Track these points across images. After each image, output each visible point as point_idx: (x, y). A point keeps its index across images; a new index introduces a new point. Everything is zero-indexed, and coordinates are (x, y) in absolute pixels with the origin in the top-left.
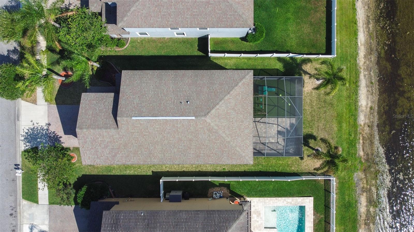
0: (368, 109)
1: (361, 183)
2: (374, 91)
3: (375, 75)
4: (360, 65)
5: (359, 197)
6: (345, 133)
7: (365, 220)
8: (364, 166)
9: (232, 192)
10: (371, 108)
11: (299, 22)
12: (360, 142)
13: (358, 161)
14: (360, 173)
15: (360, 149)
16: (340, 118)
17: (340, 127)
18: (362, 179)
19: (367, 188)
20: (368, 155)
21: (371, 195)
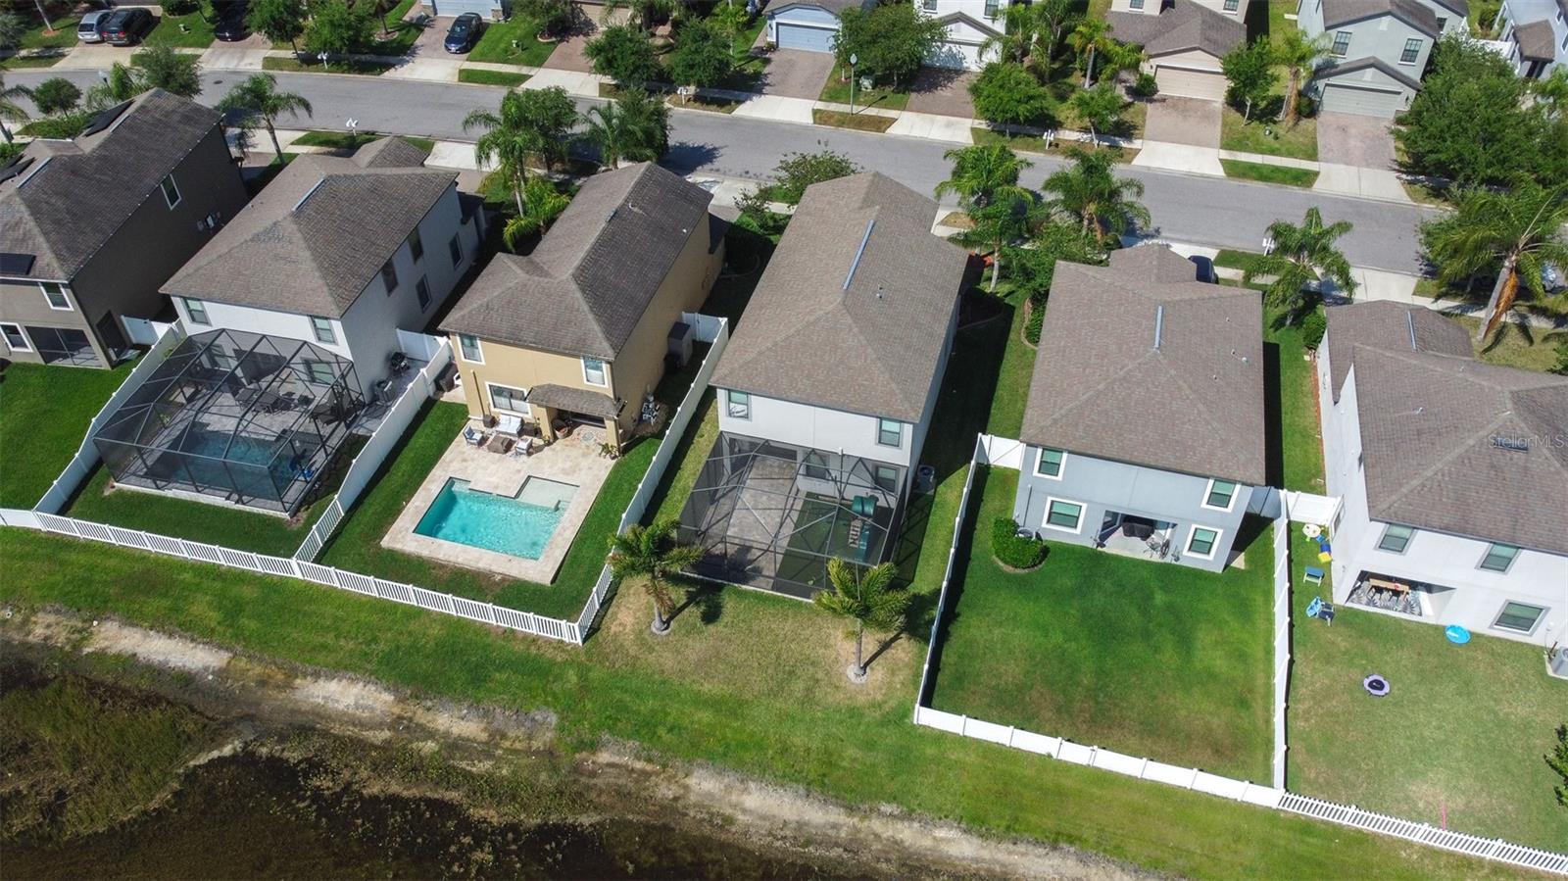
0: (728, 811)
1: (521, 732)
2: (779, 843)
3: (830, 859)
4: (874, 815)
5: (486, 713)
6: (683, 713)
7: (411, 720)
8: (563, 754)
9: (642, 439)
10: (729, 820)
11: (1032, 658)
12: (638, 758)
13: (587, 737)
14: (549, 734)
15: (619, 753)
16: (731, 707)
17: (705, 702)
18: (530, 737)
19: (497, 746)
20: (593, 774)
21: (471, 754)
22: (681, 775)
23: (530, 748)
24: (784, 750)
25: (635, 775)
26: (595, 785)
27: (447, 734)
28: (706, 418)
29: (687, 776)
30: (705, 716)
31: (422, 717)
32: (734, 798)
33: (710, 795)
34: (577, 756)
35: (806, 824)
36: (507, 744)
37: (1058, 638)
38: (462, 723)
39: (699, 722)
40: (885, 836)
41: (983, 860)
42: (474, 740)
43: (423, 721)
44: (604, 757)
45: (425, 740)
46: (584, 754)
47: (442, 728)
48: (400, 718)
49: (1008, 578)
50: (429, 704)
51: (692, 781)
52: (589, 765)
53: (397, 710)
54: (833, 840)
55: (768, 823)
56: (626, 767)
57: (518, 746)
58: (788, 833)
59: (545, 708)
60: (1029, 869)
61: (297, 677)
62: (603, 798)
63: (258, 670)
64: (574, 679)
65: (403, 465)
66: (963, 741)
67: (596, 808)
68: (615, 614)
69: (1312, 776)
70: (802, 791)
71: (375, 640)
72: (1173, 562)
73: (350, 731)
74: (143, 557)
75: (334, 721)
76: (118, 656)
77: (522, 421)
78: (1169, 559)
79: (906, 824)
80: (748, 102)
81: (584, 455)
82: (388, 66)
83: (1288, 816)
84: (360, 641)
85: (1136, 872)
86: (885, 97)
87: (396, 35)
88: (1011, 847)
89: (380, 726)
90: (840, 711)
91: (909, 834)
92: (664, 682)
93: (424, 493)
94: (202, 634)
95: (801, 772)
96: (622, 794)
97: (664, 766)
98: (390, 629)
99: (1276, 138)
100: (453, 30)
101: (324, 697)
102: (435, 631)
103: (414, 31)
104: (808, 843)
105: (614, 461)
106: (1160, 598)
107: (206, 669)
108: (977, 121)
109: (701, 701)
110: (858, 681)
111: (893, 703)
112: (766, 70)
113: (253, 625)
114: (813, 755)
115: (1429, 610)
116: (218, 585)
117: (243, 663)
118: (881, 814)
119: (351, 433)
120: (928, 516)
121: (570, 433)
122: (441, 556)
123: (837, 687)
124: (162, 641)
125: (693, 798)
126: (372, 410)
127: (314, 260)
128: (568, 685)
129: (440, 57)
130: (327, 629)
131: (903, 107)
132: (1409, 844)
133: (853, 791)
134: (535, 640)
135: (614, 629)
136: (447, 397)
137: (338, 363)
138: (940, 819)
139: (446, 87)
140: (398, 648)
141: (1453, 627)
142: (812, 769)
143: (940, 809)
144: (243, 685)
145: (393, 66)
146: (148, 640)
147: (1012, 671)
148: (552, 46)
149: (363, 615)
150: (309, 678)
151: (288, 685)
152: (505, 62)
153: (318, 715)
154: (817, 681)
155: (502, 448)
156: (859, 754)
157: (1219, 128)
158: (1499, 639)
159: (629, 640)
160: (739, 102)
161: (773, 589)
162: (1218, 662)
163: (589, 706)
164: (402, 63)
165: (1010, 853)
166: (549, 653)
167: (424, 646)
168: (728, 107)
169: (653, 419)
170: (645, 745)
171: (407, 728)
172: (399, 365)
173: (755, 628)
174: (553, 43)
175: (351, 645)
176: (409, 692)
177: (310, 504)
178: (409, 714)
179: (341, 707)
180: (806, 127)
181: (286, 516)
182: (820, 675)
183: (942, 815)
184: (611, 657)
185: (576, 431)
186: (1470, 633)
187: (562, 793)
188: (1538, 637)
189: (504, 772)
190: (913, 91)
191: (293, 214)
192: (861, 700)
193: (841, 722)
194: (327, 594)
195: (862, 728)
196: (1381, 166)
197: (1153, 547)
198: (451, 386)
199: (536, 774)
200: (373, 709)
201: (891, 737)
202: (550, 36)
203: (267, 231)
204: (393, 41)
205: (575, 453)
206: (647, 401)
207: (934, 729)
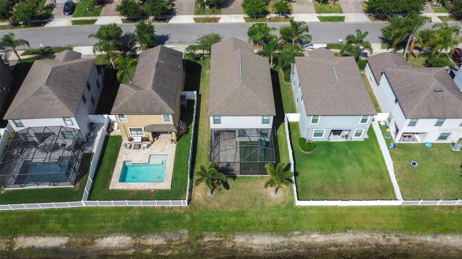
0: (250, 246)
1: (177, 238)
2: (268, 252)
3: (285, 253)
4: (293, 236)
5: (164, 235)
6: (226, 220)
7: (139, 244)
8: (193, 242)
9: (182, 135)
10: (251, 249)
11: (322, 178)
12: (217, 237)
13: (199, 235)
14: (186, 237)
15: (210, 237)
16: (241, 214)
17: (232, 214)
18: (180, 239)
19: (171, 245)
20: (204, 246)
21: (163, 250)
22: (232, 239)
23: (182, 243)
24: (261, 223)
25: (218, 243)
26: (206, 249)
27: (153, 245)
28: (199, 124)
29: (234, 239)
30: (233, 219)
31: (143, 242)
32: (250, 242)
33: (243, 243)
34: (198, 241)
35: (274, 244)
36: (174, 243)
37: (327, 170)
38: (157, 240)
39: (232, 221)
40: (298, 241)
41: (327, 241)
42: (163, 245)
43: (143, 243)
44: (206, 239)
45: (147, 249)
46: (200, 240)
47: (151, 244)
48: (135, 244)
49: (307, 155)
50: (144, 237)
51: (236, 240)
52: (202, 243)
53: (133, 242)
54: (284, 247)
55: (263, 247)
56: (214, 241)
57: (177, 243)
58: (270, 248)
59: (183, 229)
60: (341, 240)
61: (95, 239)
62: (211, 252)
63: (80, 240)
64: (189, 217)
65: (106, 161)
66: (311, 207)
67: (209, 256)
68: (194, 193)
69: (406, 194)
70: (270, 234)
71: (118, 221)
72: (351, 140)
73: (120, 253)
74: (25, 212)
75: (113, 251)
76: (27, 248)
77: (142, 137)
78: (349, 140)
79: (303, 236)
80: (172, 19)
81: (165, 144)
82: (45, 23)
83: (404, 206)
84: (114, 222)
85: (369, 233)
86: (214, 11)
87: (44, 12)
88: (333, 235)
89: (129, 248)
90: (273, 207)
91: (304, 239)
92: (217, 212)
93: (117, 168)
94: (56, 233)
95: (268, 229)
96: (216, 250)
97: (226, 238)
98: (122, 216)
99: (330, 8)
100: (65, 8)
101: (107, 244)
102: (138, 213)
103: (50, 9)
104: (277, 250)
105: (176, 144)
106: (350, 152)
107: (62, 245)
108: (244, 15)
109: (231, 215)
110: (275, 197)
111: (287, 201)
112: (174, 8)
113: (74, 226)
114: (270, 223)
115: (419, 139)
116: (56, 215)
117: (74, 239)
118: (295, 235)
119: (84, 153)
120: (277, 141)
121: (158, 138)
122: (131, 188)
123: (270, 200)
124: (42, 239)
125: (238, 245)
126: (88, 143)
127: (59, 98)
128: (188, 220)
129: (63, 17)
130: (101, 221)
131: (220, 13)
132: (436, 206)
133: (285, 230)
134: (172, 208)
135: (196, 198)
136: (112, 134)
137: (74, 131)
138: (312, 232)
139: (68, 27)
140: (127, 222)
141: (426, 143)
142: (271, 227)
143: (311, 229)
144: (77, 247)
145: (47, 22)
146: (36, 240)
147: (318, 183)
148: (101, 8)
149: (111, 214)
150: (99, 239)
151: (93, 243)
152: (86, 16)
153: (107, 250)
154: (263, 200)
155: (138, 148)
156: (283, 219)
157: (313, 7)
158: (438, 144)
159: (202, 201)
160: (169, 19)
161: (241, 174)
162: (372, 167)
163: (196, 225)
164: (50, 21)
165: (334, 237)
166: (178, 211)
167: (136, 218)
168: (166, 21)
169: (183, 127)
170: (218, 232)
171: (139, 247)
172: (93, 127)
173: (239, 188)
174: (100, 7)
175: (111, 224)
176: (136, 235)
177: (79, 180)
178: (138, 242)
179: (114, 246)
180: (193, 24)
181: (72, 186)
182: (264, 198)
183: (313, 231)
184: (198, 207)
185: (160, 137)
186: (432, 143)
187: (197, 254)
188: (449, 141)
189: (176, 253)
190: (222, 8)
191: (46, 84)
192: (278, 202)
193: (274, 211)
194: (97, 209)
195: (281, 211)
196: (360, 12)
197: (343, 137)
198: (112, 130)
199: (187, 250)
200: (125, 244)
201: (291, 212)
202: (99, 5)
203: (38, 91)
204: (44, 14)
205: (162, 144)
206: (180, 122)
207: (302, 206)
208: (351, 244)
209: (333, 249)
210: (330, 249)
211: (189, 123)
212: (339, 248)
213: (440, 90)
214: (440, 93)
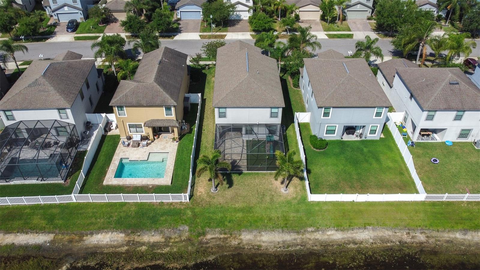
0: (258, 243)
1: (176, 235)
2: (279, 249)
3: (298, 250)
4: (306, 233)
5: (162, 232)
6: (232, 216)
7: (133, 241)
8: (194, 239)
9: (184, 135)
10: (259, 246)
11: (336, 174)
12: (221, 234)
13: (201, 231)
14: (187, 234)
15: (214, 234)
16: (248, 210)
17: (238, 210)
18: (180, 236)
19: (169, 242)
20: (207, 243)
21: (160, 247)
22: (238, 236)
23: (181, 240)
24: (270, 219)
25: (222, 240)
26: (209, 246)
27: (149, 243)
28: (203, 125)
29: (240, 236)
30: (240, 215)
31: (137, 239)
32: (258, 239)
33: (250, 240)
34: (199, 238)
35: (286, 241)
37: (341, 167)
38: (153, 237)
39: (239, 217)
40: (312, 238)
41: (345, 238)
42: (160, 242)
43: (138, 240)
44: (209, 236)
45: (142, 246)
46: (202, 237)
47: (146, 241)
48: (129, 241)
49: (319, 153)
50: (139, 234)
51: (242, 237)
52: (204, 240)
53: (127, 239)
55: (273, 244)
56: (218, 238)
57: (176, 240)
58: (281, 245)
59: (183, 225)
60: (360, 237)
61: (84, 236)
62: (214, 250)
63: (67, 237)
64: (190, 213)
65: (101, 158)
66: (325, 203)
67: (212, 254)
68: (197, 189)
69: (429, 189)
70: (280, 230)
71: (111, 217)
72: (365, 139)
73: (111, 250)
74: (7, 208)
75: (104, 248)
76: (6, 246)
77: (141, 136)
78: (363, 138)
79: (317, 233)
80: (177, 36)
81: (166, 143)
82: (47, 39)
83: (428, 202)
84: (106, 218)
85: (391, 229)
86: (220, 29)
87: (47, 29)
88: (352, 232)
89: (122, 246)
90: (284, 203)
91: (318, 236)
92: (222, 207)
93: (113, 165)
94: (41, 229)
95: (278, 225)
97: (231, 234)
98: (116, 212)
99: (338, 26)
100: (68, 25)
101: (97, 241)
102: (133, 208)
103: (53, 27)
104: (289, 246)
105: (178, 143)
106: (365, 150)
107: (45, 242)
108: (251, 33)
109: (237, 210)
110: (286, 192)
111: (299, 197)
112: (180, 26)
113: (61, 222)
114: (280, 219)
115: (438, 138)
116: (42, 211)
117: (60, 236)
118: (308, 232)
119: (78, 151)
120: (287, 140)
121: (159, 137)
122: (127, 183)
123: (280, 196)
124: (23, 236)
125: (244, 242)
126: (83, 142)
128: (189, 216)
129: (65, 34)
130: (91, 217)
131: (227, 31)
132: (463, 202)
133: (297, 227)
134: (171, 204)
135: (198, 194)
136: (109, 134)
137: (69, 125)
138: (328, 228)
139: (71, 42)
140: (121, 217)
141: (447, 141)
142: (282, 223)
143: (326, 225)
145: (49, 38)
146: (17, 237)
147: (332, 179)
148: (105, 27)
149: (104, 209)
150: (89, 236)
151: (81, 240)
152: (90, 33)
153: (97, 247)
154: (273, 195)
155: (137, 145)
156: (295, 215)
157: (321, 26)
158: (460, 142)
159: (205, 196)
160: (174, 36)
161: (248, 170)
162: (390, 164)
163: (198, 220)
164: (52, 37)
165: (352, 234)
166: (178, 207)
167: (131, 214)
168: (171, 38)
169: (186, 127)
170: (223, 229)
171: (133, 244)
172: (89, 126)
173: (246, 183)
174: (105, 26)
175: (102, 220)
176: (130, 231)
177: (70, 176)
178: (132, 239)
179: (105, 243)
180: (199, 40)
181: (62, 182)
182: (273, 193)
183: (328, 227)
184: (201, 203)
185: (160, 136)
186: (452, 142)
187: (198, 252)
188: (470, 139)
189: (175, 250)
190: (229, 27)
191: (42, 76)
192: (289, 198)
193: (286, 206)
194: (88, 205)
195: (293, 207)
196: (369, 31)
197: (357, 136)
198: (110, 130)
199: (187, 248)
200: (118, 241)
201: (303, 207)
202: (103, 24)
203: (33, 83)
204: (47, 31)
205: (163, 143)
206: (183, 122)
207: (315, 201)
208: (371, 241)
209: (352, 246)
210: (349, 246)
211: (192, 123)
212: (358, 245)
213: (456, 82)
214: (457, 86)
